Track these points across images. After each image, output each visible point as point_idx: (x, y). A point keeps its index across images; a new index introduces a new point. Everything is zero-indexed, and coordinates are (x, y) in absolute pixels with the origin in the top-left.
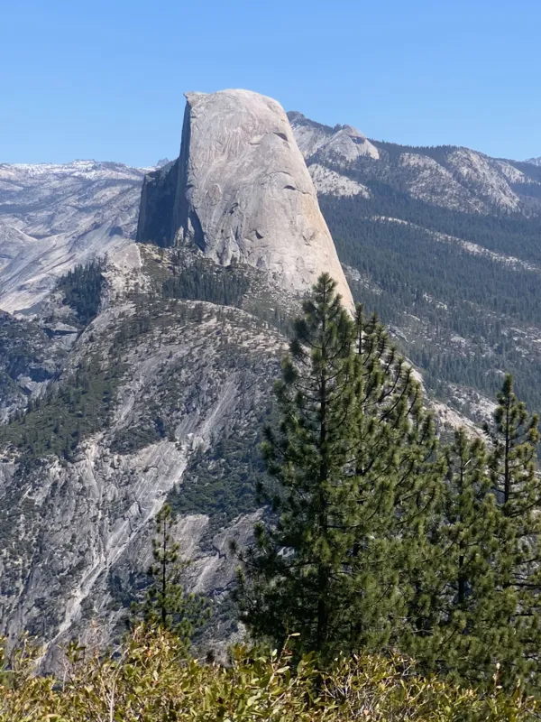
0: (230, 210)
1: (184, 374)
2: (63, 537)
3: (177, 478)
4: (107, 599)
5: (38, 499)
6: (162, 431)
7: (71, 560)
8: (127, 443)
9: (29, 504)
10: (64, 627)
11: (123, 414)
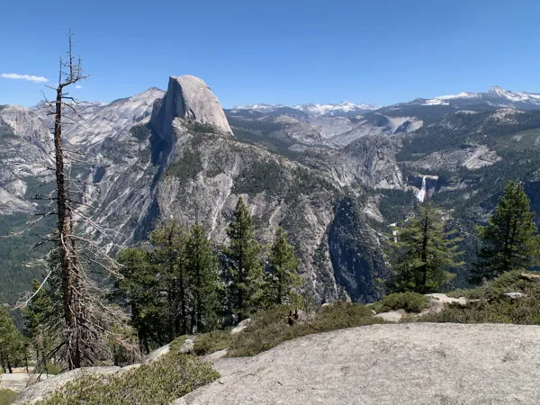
0: (202, 108)
1: (221, 154)
2: (203, 202)
3: (231, 184)
4: (224, 219)
5: (190, 191)
6: (221, 171)
7: (208, 209)
8: (211, 174)
9: (188, 194)
10: (213, 228)
11: (205, 165)
